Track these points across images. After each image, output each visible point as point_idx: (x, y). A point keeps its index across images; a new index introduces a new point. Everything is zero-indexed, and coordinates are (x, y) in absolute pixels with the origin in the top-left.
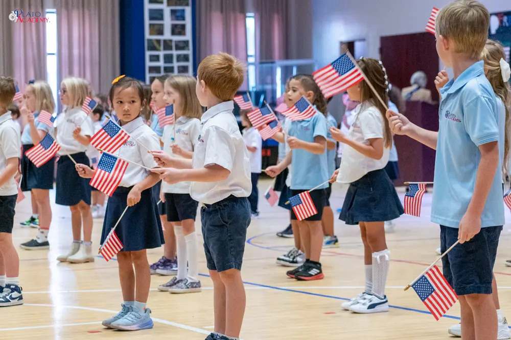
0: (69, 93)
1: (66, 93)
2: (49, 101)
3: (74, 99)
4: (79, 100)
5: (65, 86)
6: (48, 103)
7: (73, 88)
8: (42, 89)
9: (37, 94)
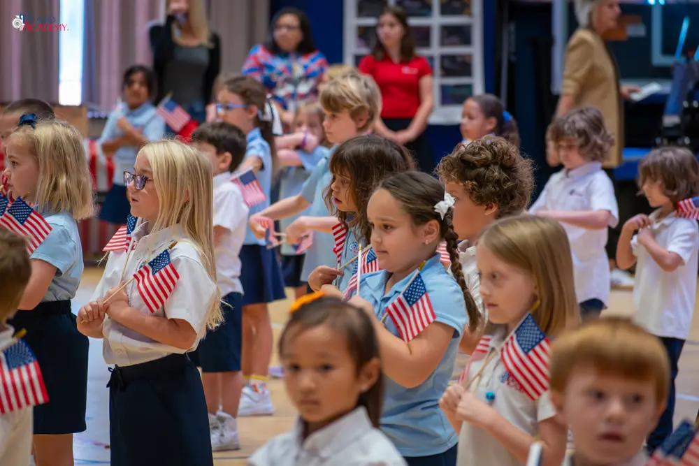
0: (158, 185)
1: (148, 185)
2: (74, 179)
3: (171, 205)
4: (185, 205)
5: (147, 163)
6: (73, 187)
7: (171, 169)
8: (56, 145)
9: (41, 157)
